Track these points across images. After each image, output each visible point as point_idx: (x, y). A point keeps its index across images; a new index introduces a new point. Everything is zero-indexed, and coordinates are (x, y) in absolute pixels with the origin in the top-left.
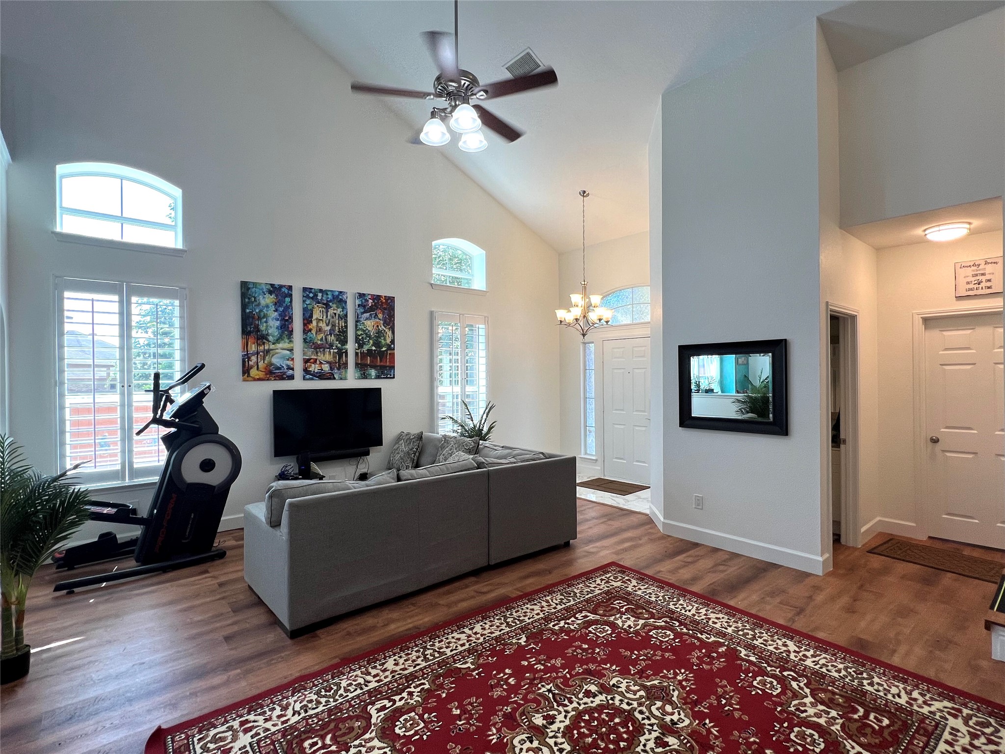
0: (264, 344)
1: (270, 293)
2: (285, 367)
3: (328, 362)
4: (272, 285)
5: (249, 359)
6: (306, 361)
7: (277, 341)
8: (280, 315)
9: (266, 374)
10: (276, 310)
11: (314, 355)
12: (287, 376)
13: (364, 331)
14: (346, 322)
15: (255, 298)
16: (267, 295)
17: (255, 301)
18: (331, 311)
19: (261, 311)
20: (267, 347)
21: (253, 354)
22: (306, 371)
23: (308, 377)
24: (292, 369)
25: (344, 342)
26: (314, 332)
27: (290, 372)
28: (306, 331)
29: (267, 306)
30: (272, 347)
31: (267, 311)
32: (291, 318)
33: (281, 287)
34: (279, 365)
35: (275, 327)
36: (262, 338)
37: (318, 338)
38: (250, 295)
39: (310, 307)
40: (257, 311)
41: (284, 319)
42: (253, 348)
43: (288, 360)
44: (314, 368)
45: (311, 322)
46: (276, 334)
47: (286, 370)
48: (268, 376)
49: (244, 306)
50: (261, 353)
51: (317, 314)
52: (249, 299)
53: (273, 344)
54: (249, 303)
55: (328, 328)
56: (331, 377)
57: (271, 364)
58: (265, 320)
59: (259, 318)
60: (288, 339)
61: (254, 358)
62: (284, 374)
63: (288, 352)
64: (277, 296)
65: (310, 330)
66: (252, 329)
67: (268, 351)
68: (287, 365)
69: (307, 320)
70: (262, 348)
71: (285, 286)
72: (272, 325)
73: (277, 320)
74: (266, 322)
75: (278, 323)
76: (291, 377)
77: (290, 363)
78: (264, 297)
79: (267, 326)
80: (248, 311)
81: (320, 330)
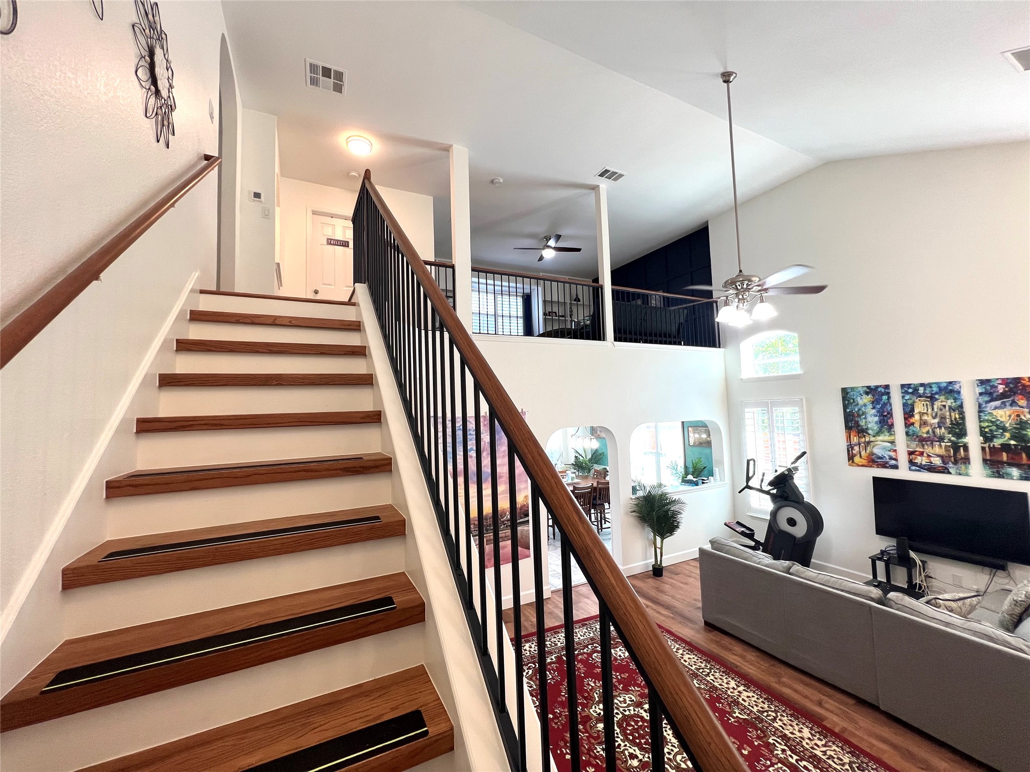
0: (865, 436)
1: (867, 393)
2: (887, 457)
3: (938, 456)
4: (868, 387)
5: (852, 448)
6: (911, 453)
7: (878, 434)
8: (878, 412)
9: (869, 462)
10: (874, 408)
11: (920, 448)
12: (890, 466)
13: (992, 422)
14: (962, 413)
15: (853, 399)
16: (864, 396)
17: (854, 402)
18: (937, 405)
19: (859, 410)
20: (867, 439)
21: (856, 445)
22: (911, 463)
23: (913, 468)
24: (896, 460)
25: (963, 433)
26: (917, 425)
27: (893, 462)
28: (908, 424)
29: (865, 405)
30: (872, 439)
31: (866, 409)
32: (890, 413)
33: (877, 387)
34: (881, 456)
35: (874, 422)
36: (862, 432)
37: (924, 432)
38: (849, 398)
39: (910, 402)
40: (856, 410)
41: (882, 415)
42: (855, 440)
43: (890, 451)
44: (922, 460)
45: (913, 416)
46: (876, 428)
47: (888, 460)
48: (871, 464)
49: (845, 407)
50: (862, 444)
51: (919, 407)
52: (848, 401)
53: (874, 436)
54: (848, 404)
55: (936, 421)
56: (945, 471)
57: (872, 454)
58: (864, 416)
59: (859, 416)
60: (888, 432)
61: (856, 448)
62: (886, 463)
63: (889, 444)
64: (873, 395)
65: (913, 424)
66: (853, 425)
67: (869, 443)
68: (889, 456)
69: (909, 413)
70: (863, 440)
71: (881, 386)
72: (871, 420)
73: (876, 416)
74: (865, 418)
75: (877, 419)
76: (895, 467)
77: (892, 454)
78: (861, 398)
79: (866, 422)
80: (848, 410)
81: (924, 423)
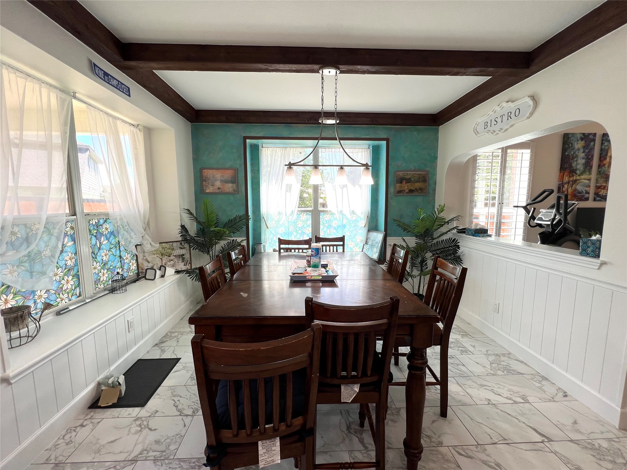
0: (573, 176)
1: (582, 139)
2: (584, 192)
4: (584, 134)
5: (563, 187)
6: (597, 187)
7: (582, 174)
8: (586, 155)
9: (572, 197)
10: (583, 152)
11: (605, 183)
12: (585, 198)
15: (572, 144)
16: (580, 142)
17: (572, 146)
19: (574, 153)
20: (574, 178)
21: (566, 183)
22: (597, 194)
23: (598, 199)
24: (589, 193)
26: (607, 166)
27: (587, 195)
28: (601, 166)
29: (579, 149)
30: (578, 178)
31: (578, 153)
32: (592, 156)
33: (589, 134)
34: (580, 190)
35: (582, 163)
36: (573, 172)
38: (569, 142)
39: (607, 148)
40: (572, 153)
41: (588, 158)
42: (566, 179)
43: (587, 187)
44: (603, 192)
45: (606, 159)
46: (582, 169)
47: (584, 194)
48: (573, 198)
49: (564, 150)
50: (571, 182)
52: (568, 145)
53: (579, 176)
54: (568, 148)
57: (575, 190)
58: (576, 159)
59: (573, 158)
60: (589, 172)
61: (566, 186)
62: (583, 197)
63: (587, 181)
64: (586, 141)
65: (604, 165)
66: (567, 166)
67: (576, 180)
68: (586, 190)
69: (602, 157)
70: (571, 179)
71: (591, 134)
72: (579, 163)
73: (584, 158)
74: (577, 161)
75: (584, 161)
76: (587, 199)
77: (587, 189)
78: (577, 143)
79: (577, 164)
80: (567, 153)
